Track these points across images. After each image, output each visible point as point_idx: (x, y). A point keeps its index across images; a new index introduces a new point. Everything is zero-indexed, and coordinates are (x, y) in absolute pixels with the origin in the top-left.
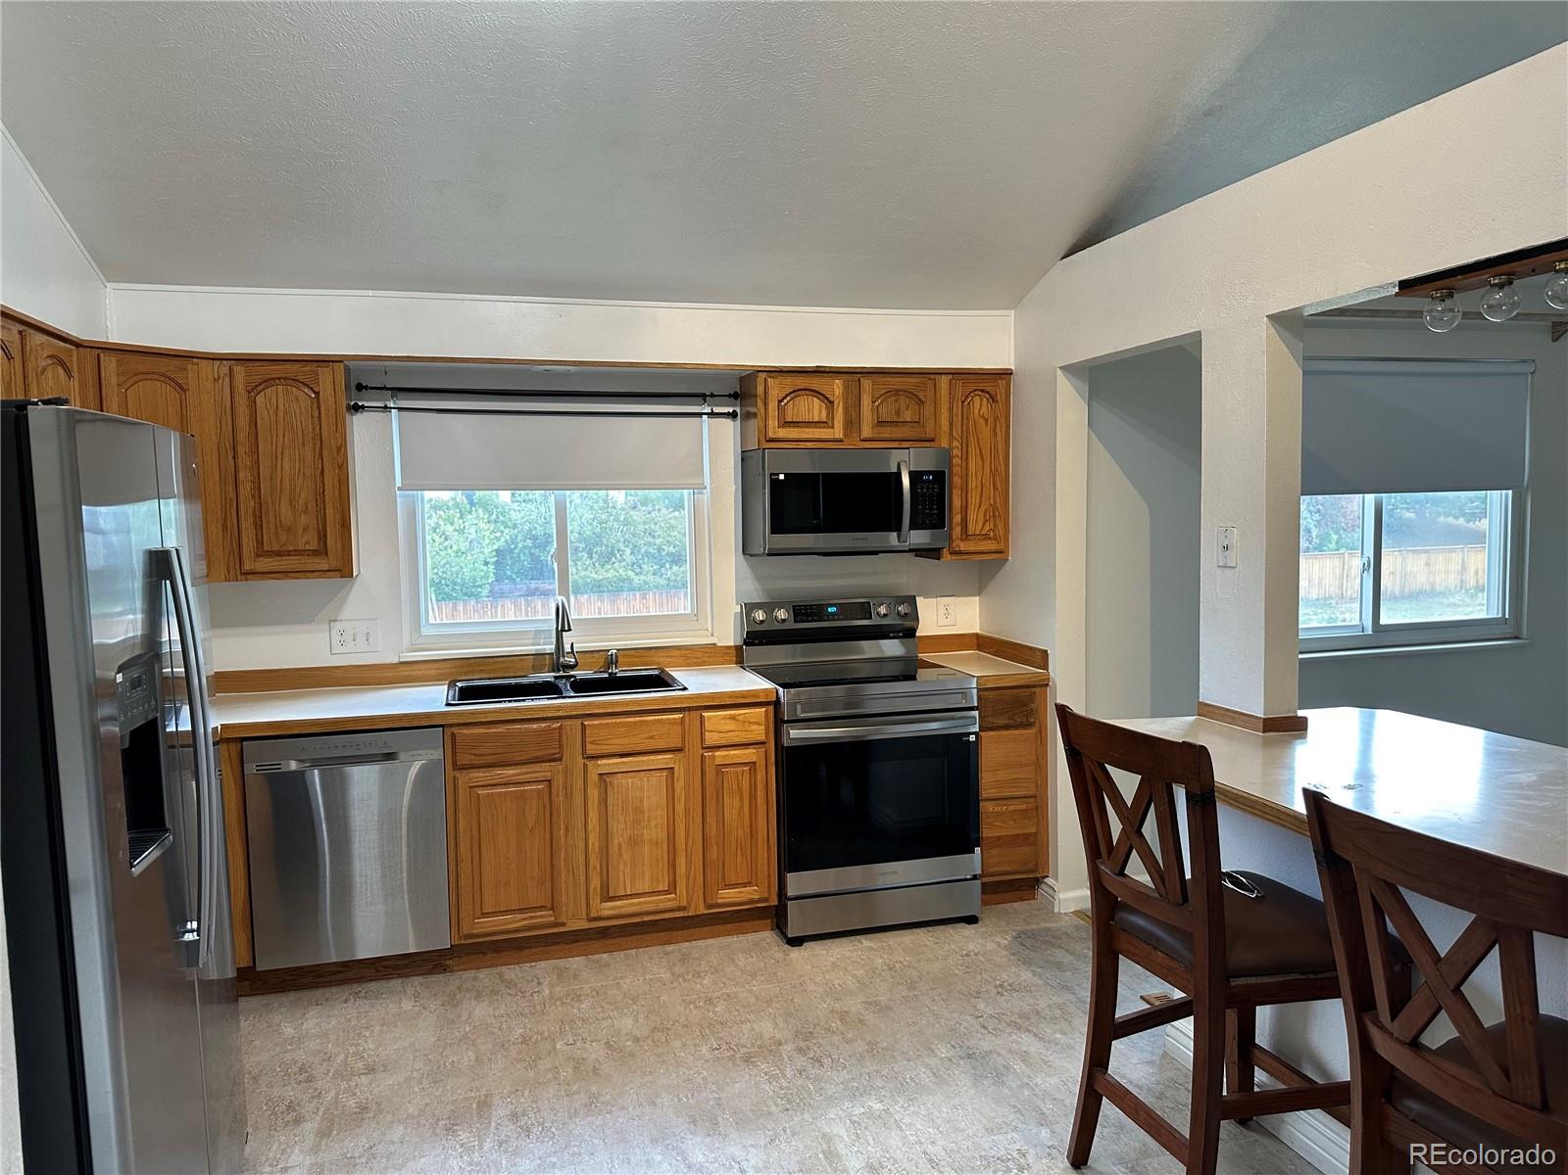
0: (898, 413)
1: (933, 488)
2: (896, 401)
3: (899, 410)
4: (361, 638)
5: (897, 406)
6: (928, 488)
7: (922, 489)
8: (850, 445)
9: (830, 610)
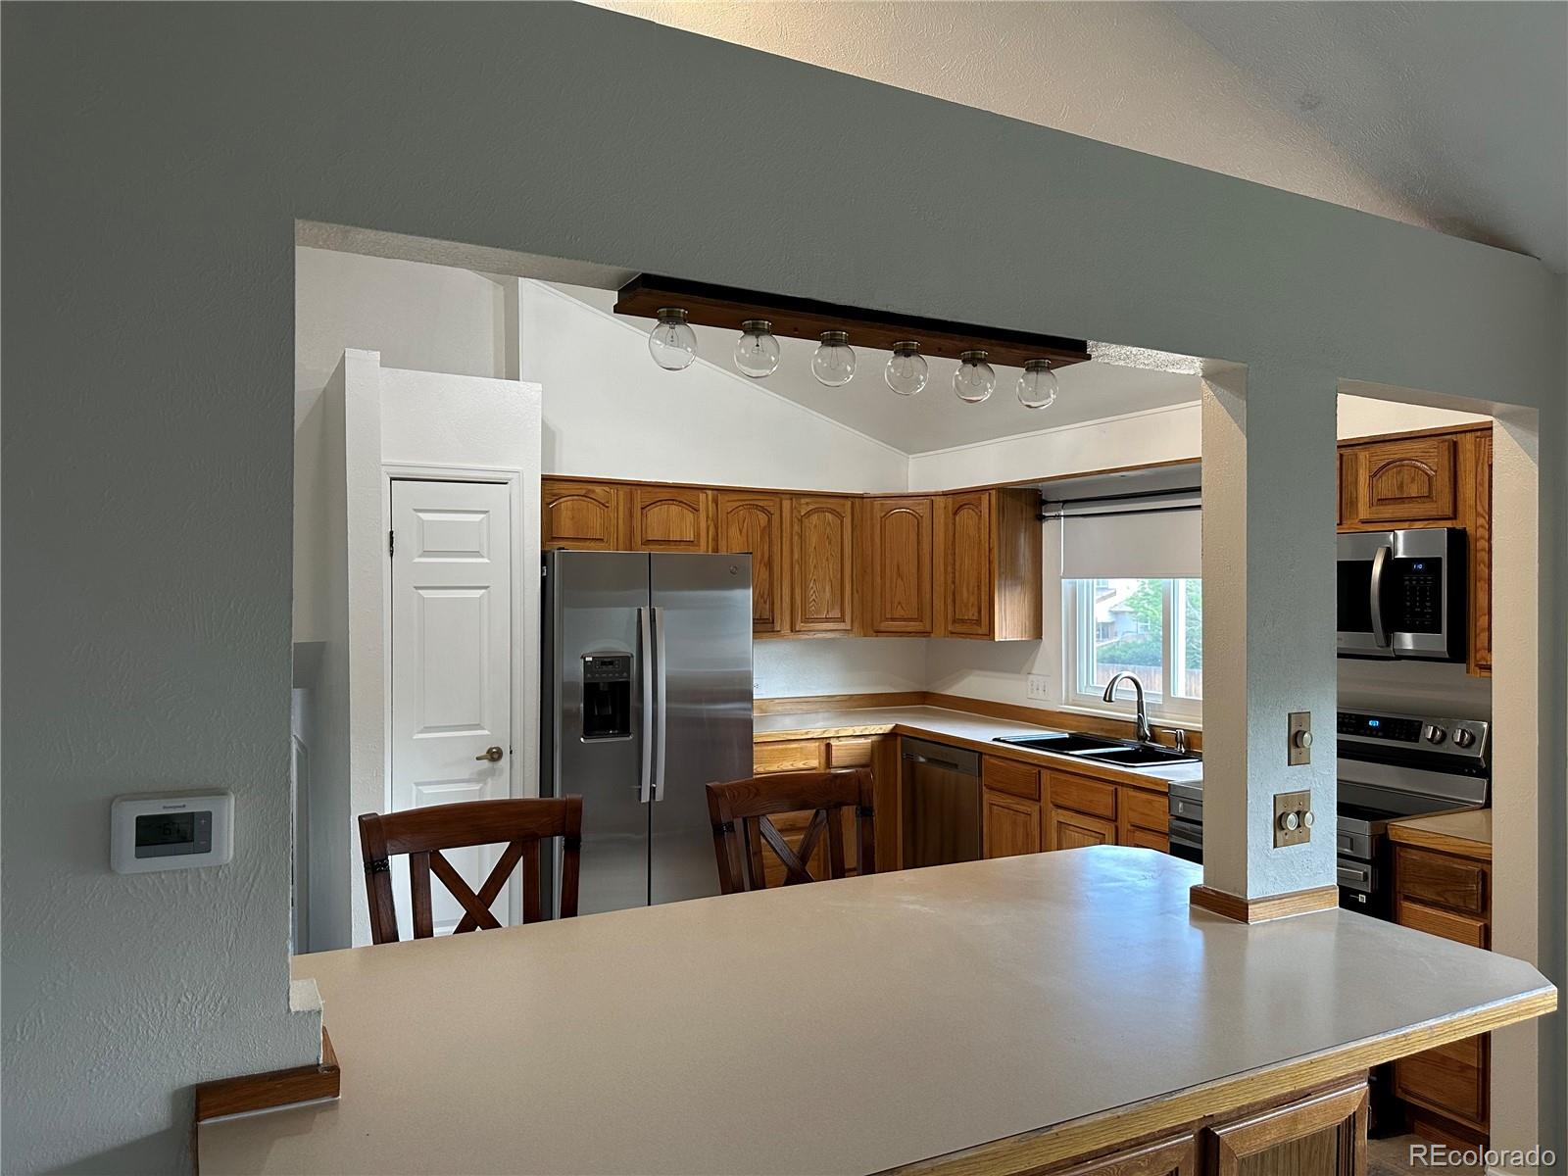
0: (1401, 487)
1: (1425, 580)
2: (1399, 473)
3: (1402, 483)
4: (1041, 691)
5: (1399, 479)
6: (1418, 580)
7: (1411, 580)
8: (1349, 529)
9: (1371, 723)
